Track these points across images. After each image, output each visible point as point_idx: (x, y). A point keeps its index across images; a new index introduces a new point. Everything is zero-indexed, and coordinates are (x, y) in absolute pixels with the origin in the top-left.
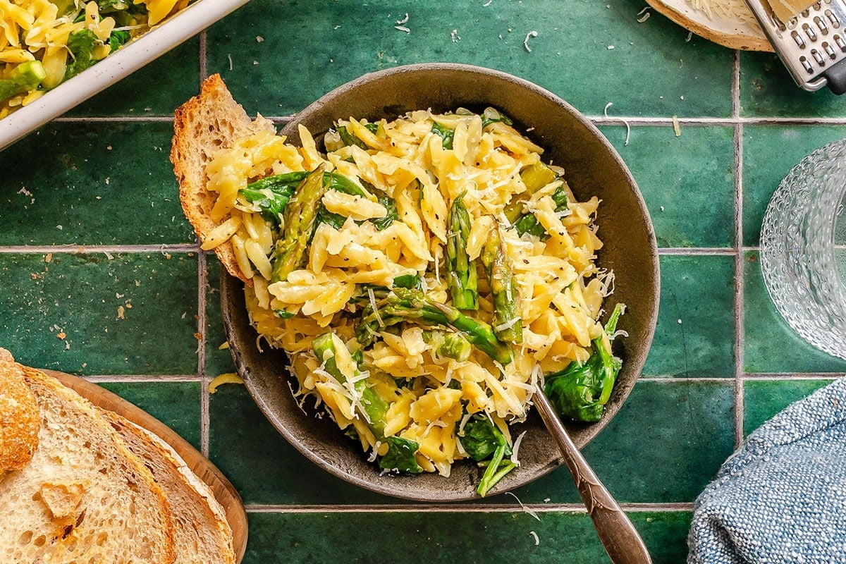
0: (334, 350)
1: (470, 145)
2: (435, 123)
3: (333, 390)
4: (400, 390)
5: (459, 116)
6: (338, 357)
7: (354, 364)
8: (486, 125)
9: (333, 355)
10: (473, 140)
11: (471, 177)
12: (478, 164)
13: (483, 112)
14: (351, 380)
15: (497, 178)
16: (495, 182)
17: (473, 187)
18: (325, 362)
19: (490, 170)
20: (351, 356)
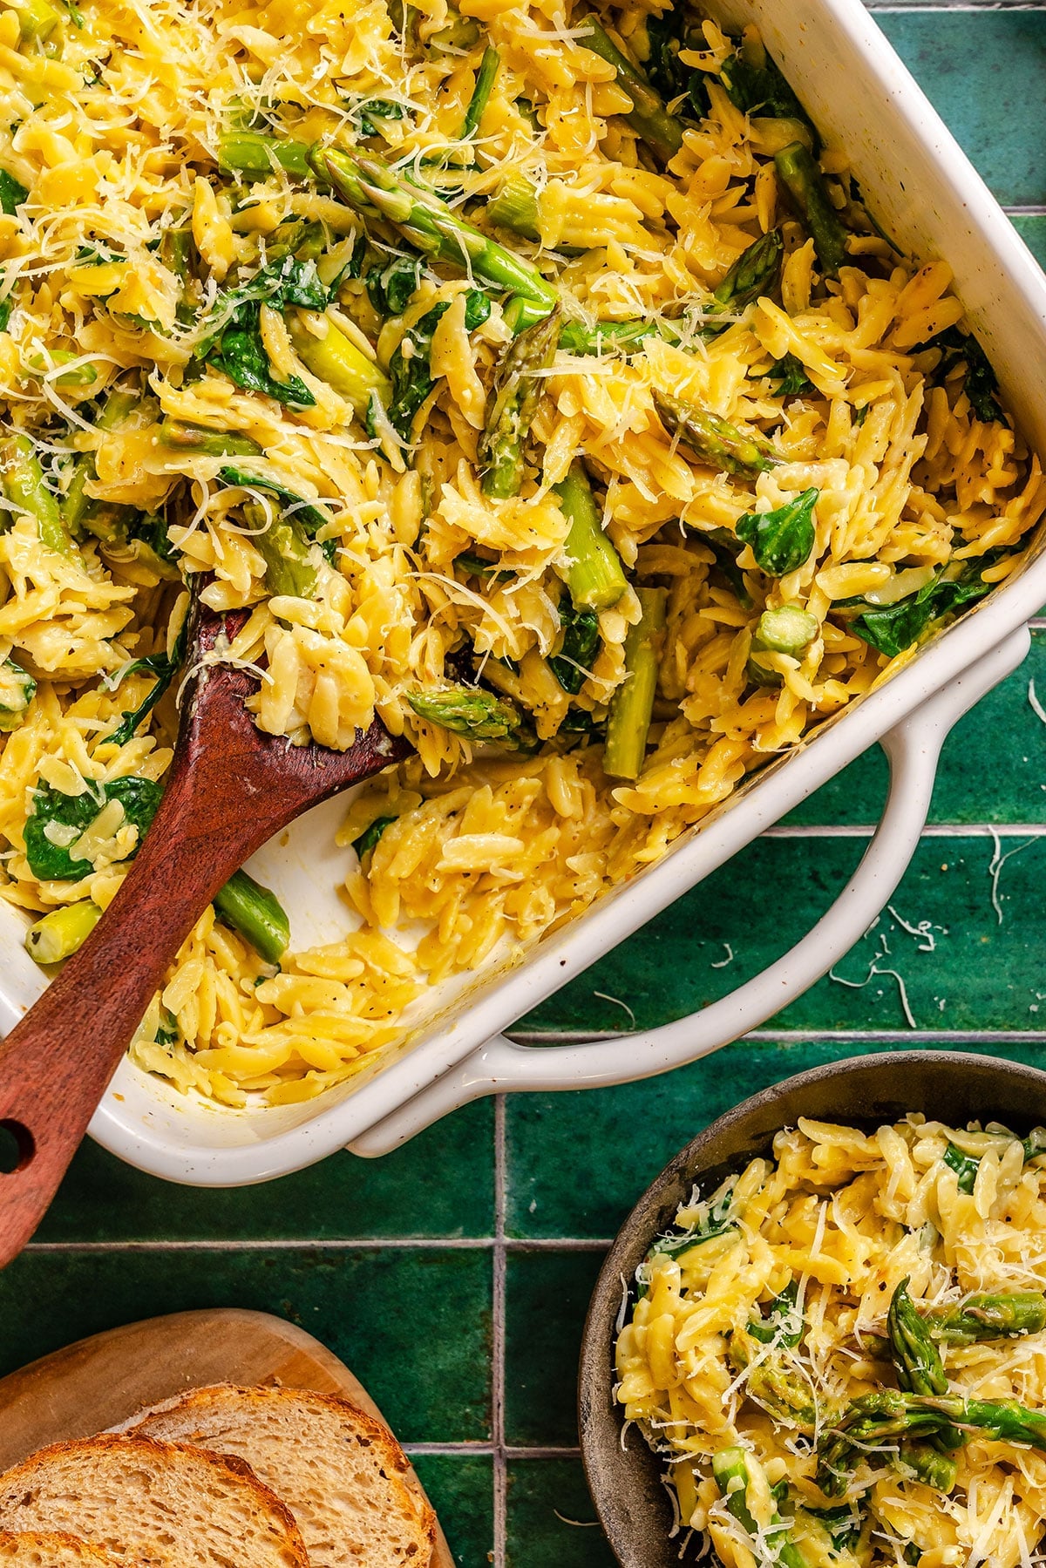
0: (746, 1479)
1: (1001, 1189)
2: (951, 1144)
3: (734, 1540)
4: (835, 1553)
5: (989, 1136)
6: (751, 1491)
7: (774, 1505)
8: (1032, 1157)
9: (743, 1486)
10: (1007, 1182)
11: (996, 1239)
12: (1008, 1219)
13: (1027, 1135)
14: (765, 1529)
15: (1036, 1248)
16: (1033, 1254)
17: (996, 1256)
18: (729, 1496)
19: (1028, 1231)
20: (771, 1491)
